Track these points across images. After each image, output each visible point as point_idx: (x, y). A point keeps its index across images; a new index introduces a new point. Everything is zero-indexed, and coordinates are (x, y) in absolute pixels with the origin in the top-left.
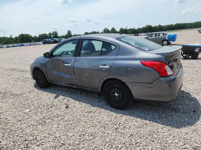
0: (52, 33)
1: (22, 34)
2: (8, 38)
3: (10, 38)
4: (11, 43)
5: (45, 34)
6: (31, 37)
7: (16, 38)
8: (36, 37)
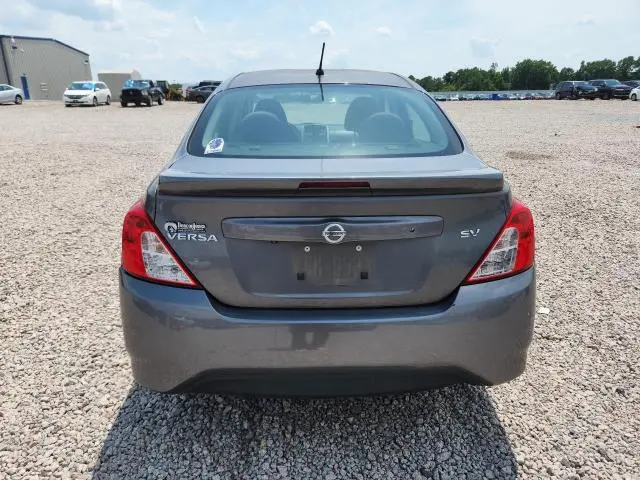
0: (636, 59)
1: (529, 61)
2: (483, 72)
3: (490, 71)
4: (486, 88)
5: (607, 62)
6: (553, 69)
7: (506, 72)
8: (569, 70)
